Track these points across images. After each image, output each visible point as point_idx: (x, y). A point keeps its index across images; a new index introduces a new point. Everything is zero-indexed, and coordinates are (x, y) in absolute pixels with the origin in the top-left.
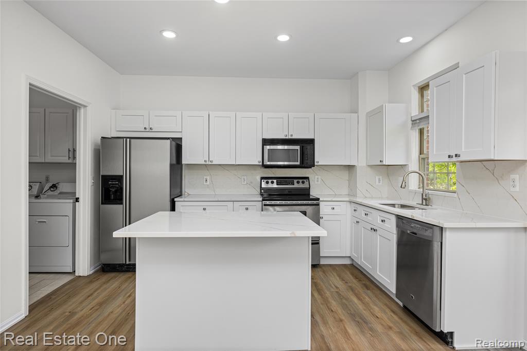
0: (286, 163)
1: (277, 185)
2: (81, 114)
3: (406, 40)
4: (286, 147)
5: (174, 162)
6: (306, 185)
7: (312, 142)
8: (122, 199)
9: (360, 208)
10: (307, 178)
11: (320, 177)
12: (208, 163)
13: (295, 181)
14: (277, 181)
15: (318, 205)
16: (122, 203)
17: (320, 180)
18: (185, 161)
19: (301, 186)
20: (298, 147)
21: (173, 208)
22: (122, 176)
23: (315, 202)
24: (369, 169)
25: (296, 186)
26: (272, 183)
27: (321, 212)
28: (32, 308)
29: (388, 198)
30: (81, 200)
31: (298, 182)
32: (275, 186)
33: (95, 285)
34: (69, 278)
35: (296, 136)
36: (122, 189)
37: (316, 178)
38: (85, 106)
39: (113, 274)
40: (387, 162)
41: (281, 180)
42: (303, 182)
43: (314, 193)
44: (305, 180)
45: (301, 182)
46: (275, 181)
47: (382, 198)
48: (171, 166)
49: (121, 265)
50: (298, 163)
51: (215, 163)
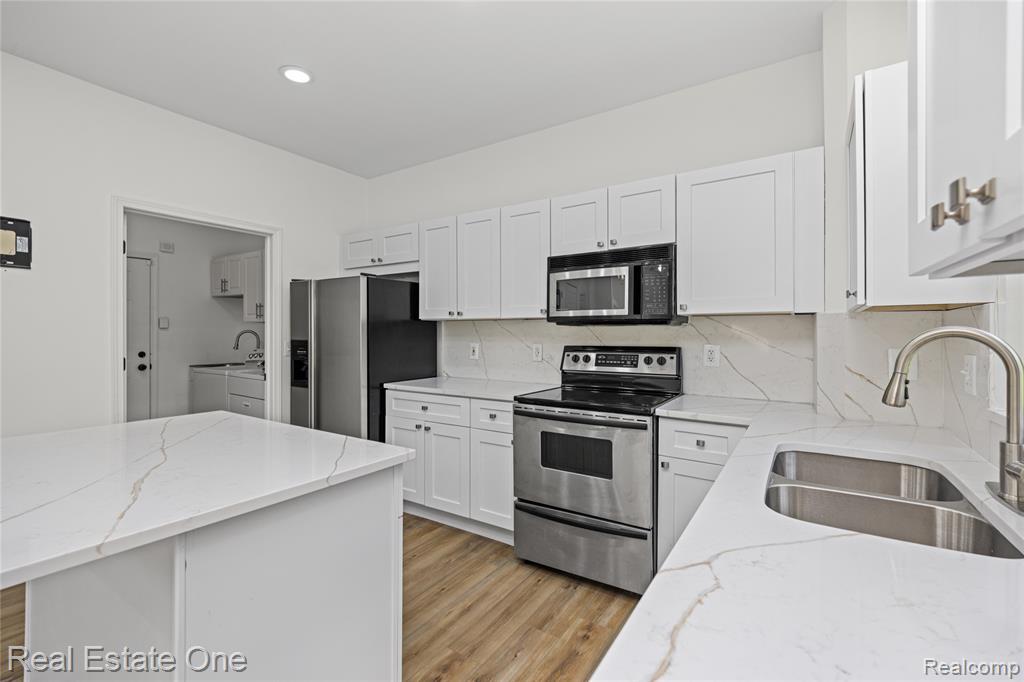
1: (596, 365)
6: (670, 369)
10: (675, 350)
11: (717, 348)
12: (456, 317)
13: (642, 357)
14: (597, 355)
16: (307, 386)
17: (717, 355)
18: (423, 313)
19: (654, 369)
20: (624, 271)
22: (307, 343)
25: (643, 368)
26: (576, 359)
30: (267, 377)
31: (648, 361)
32: (592, 367)
37: (706, 352)
38: (271, 235)
41: (607, 353)
42: (661, 362)
44: (667, 356)
45: (655, 361)
46: (593, 356)
50: (625, 312)
51: (465, 317)
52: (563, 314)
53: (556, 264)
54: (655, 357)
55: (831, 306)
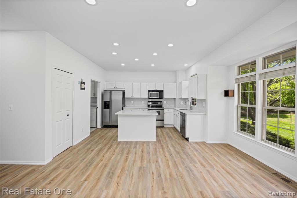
0: (156, 97)
2: (99, 84)
3: (186, 65)
4: (156, 93)
5: (123, 97)
6: (161, 104)
7: (163, 91)
8: (109, 108)
9: (175, 110)
10: (162, 102)
12: (132, 97)
13: (158, 103)
15: (164, 109)
16: (109, 109)
18: (126, 97)
20: (158, 93)
21: (123, 110)
22: (109, 101)
23: (163, 109)
24: (179, 99)
25: (158, 104)
26: (150, 103)
27: (165, 112)
28: (91, 133)
29: (185, 108)
30: (98, 108)
31: (159, 103)
32: (152, 104)
33: (103, 130)
34: (95, 129)
35: (158, 90)
36: (109, 105)
37: (164, 102)
38: (100, 82)
39: (106, 128)
40: (183, 97)
42: (160, 103)
43: (163, 106)
46: (152, 102)
47: (180, 108)
48: (122, 98)
49: (109, 126)
50: (158, 97)
51: (134, 97)
52: (150, 97)
53: (149, 91)
54: (160, 102)
55: (177, 97)
